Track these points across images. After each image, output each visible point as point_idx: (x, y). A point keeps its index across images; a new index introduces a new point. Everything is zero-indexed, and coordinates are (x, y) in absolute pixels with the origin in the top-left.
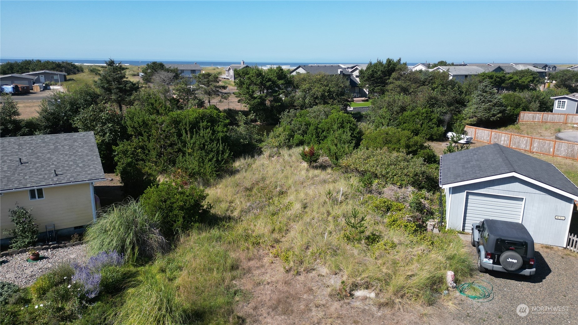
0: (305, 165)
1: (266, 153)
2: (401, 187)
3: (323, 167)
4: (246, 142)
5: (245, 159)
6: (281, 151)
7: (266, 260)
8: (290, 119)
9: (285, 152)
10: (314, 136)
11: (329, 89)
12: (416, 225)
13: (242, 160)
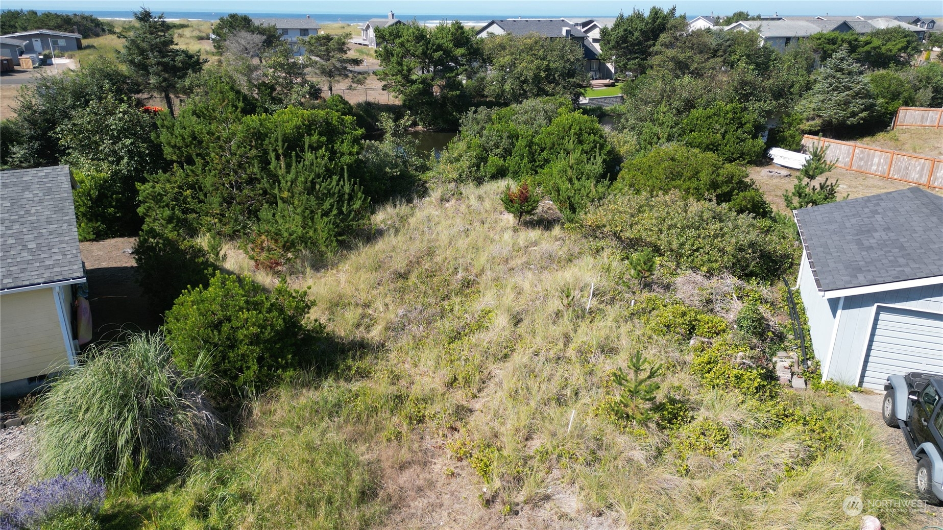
0: (509, 219)
1: (435, 195)
2: (710, 274)
3: (546, 224)
4: (397, 172)
5: (395, 206)
6: (463, 188)
7: (440, 466)
8: (480, 127)
9: (470, 190)
10: (526, 160)
11: (548, 65)
12: (760, 374)
13: (389, 209)
